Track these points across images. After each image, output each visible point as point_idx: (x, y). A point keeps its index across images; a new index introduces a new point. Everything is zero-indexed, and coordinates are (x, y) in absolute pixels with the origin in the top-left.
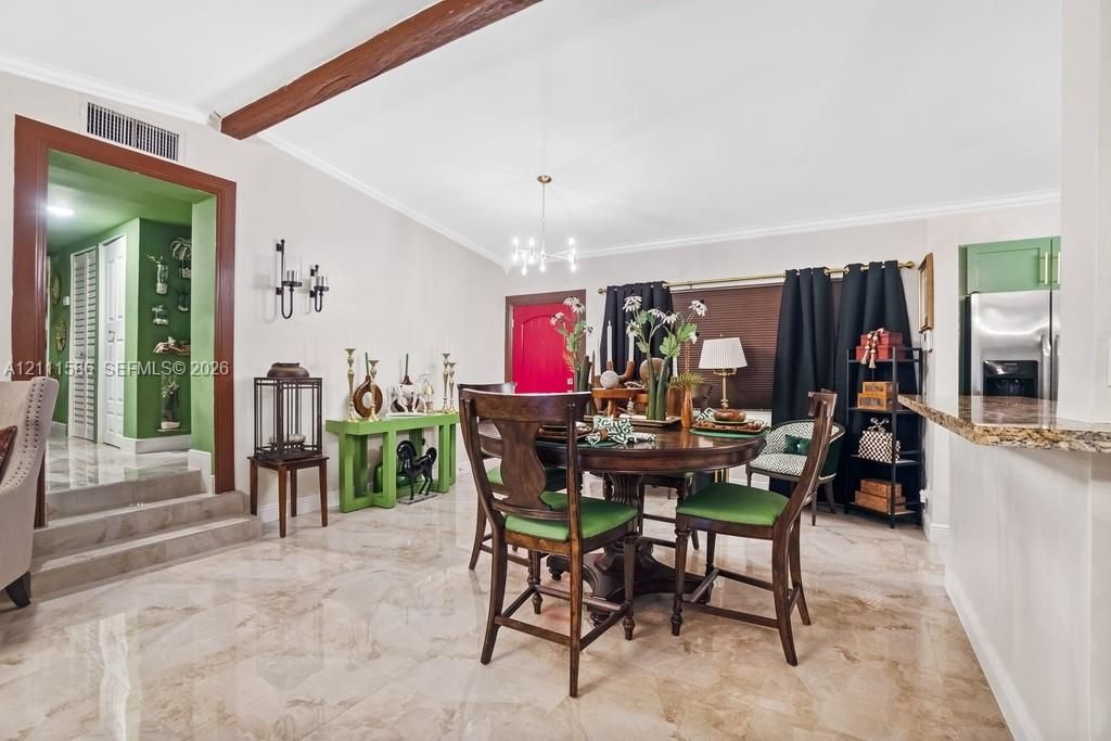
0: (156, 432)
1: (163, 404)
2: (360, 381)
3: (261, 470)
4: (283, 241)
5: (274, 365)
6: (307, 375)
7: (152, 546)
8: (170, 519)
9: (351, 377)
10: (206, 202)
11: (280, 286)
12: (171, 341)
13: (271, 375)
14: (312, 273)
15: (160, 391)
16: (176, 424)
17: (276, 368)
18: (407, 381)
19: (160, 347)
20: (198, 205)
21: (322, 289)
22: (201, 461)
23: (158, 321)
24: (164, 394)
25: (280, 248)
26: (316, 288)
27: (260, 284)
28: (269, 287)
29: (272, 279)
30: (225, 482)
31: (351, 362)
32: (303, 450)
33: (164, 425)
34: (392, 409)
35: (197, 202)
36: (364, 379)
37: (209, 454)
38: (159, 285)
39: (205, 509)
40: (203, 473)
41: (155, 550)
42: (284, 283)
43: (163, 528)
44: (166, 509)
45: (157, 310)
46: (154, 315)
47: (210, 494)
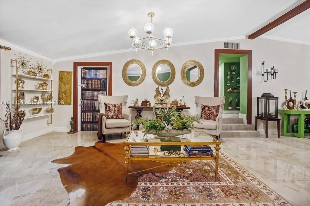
0: (227, 109)
1: (229, 103)
2: (288, 98)
3: (258, 120)
4: (264, 62)
5: (263, 94)
6: (273, 96)
7: (238, 132)
8: (239, 128)
9: (286, 97)
10: (245, 56)
11: (263, 73)
12: (231, 89)
13: (262, 96)
14: (272, 69)
15: (228, 100)
16: (232, 108)
17: (264, 95)
18: (306, 98)
19: (229, 90)
20: (242, 57)
21: (276, 73)
22: (243, 116)
23: (228, 85)
24: (229, 101)
25: (263, 64)
26: (274, 73)
27: (258, 74)
28: (260, 74)
29: (261, 72)
30: (249, 122)
31: (286, 93)
32: (271, 116)
33: (229, 108)
34: (300, 107)
35: (241, 57)
36: (289, 98)
37: (246, 115)
38: (228, 77)
39: (245, 127)
40: (243, 119)
41: (238, 133)
42: (264, 73)
43: (237, 129)
44: (238, 125)
45: (228, 82)
46: (227, 84)
47: (246, 124)
